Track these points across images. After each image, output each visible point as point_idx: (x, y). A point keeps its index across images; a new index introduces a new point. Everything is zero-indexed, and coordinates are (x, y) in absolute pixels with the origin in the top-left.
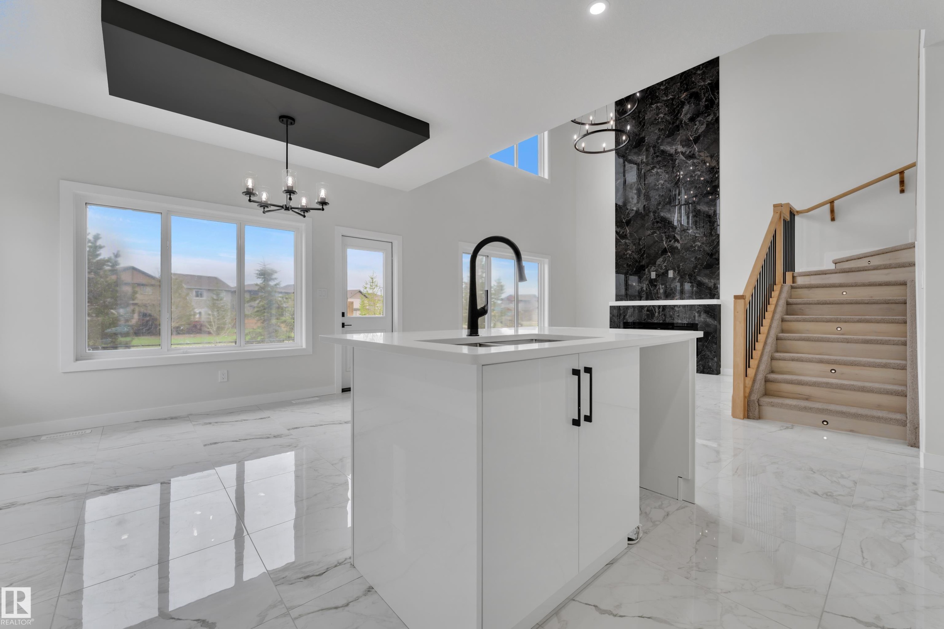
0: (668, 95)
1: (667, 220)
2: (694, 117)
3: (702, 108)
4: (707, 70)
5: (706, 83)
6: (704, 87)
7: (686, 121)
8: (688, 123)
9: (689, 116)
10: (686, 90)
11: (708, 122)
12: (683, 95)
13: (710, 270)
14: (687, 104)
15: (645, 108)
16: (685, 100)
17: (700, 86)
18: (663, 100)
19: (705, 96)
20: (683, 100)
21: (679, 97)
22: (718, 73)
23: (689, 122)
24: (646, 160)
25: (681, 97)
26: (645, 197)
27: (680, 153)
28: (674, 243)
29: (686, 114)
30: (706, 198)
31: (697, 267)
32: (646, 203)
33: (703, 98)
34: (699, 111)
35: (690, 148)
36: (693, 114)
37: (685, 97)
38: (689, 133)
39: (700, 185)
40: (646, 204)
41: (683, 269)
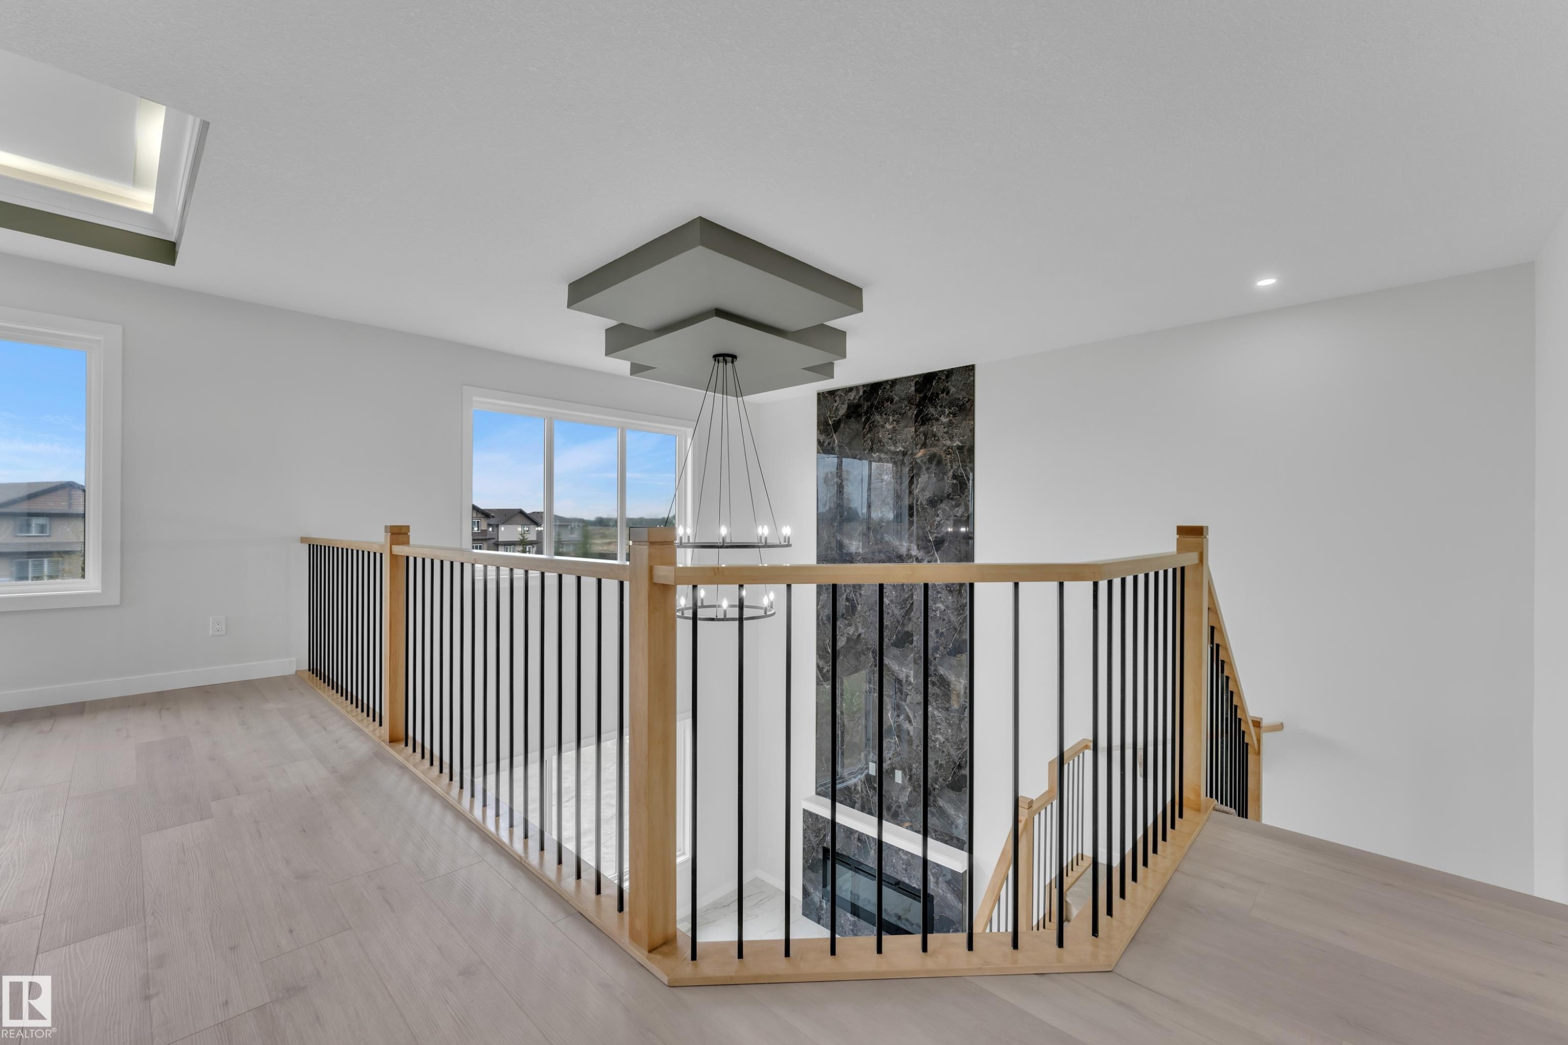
0: (896, 442)
1: (894, 676)
2: (935, 499)
3: (948, 489)
4: (955, 420)
5: (955, 445)
6: (951, 450)
7: (923, 501)
8: (927, 508)
9: (928, 494)
10: (924, 445)
11: (957, 518)
12: (919, 452)
13: (958, 793)
14: (925, 471)
15: (861, 454)
16: (922, 461)
17: (945, 445)
18: (889, 451)
19: (952, 467)
20: (919, 462)
21: (912, 454)
22: (973, 431)
23: (927, 505)
24: (863, 550)
25: (915, 455)
26: (861, 618)
27: (914, 559)
28: (903, 721)
29: (923, 490)
30: (952, 657)
31: (938, 781)
32: (863, 631)
33: (950, 470)
34: (943, 493)
35: (930, 554)
36: (935, 495)
37: (923, 457)
38: (927, 526)
39: (943, 631)
40: (862, 633)
41: (917, 776)
